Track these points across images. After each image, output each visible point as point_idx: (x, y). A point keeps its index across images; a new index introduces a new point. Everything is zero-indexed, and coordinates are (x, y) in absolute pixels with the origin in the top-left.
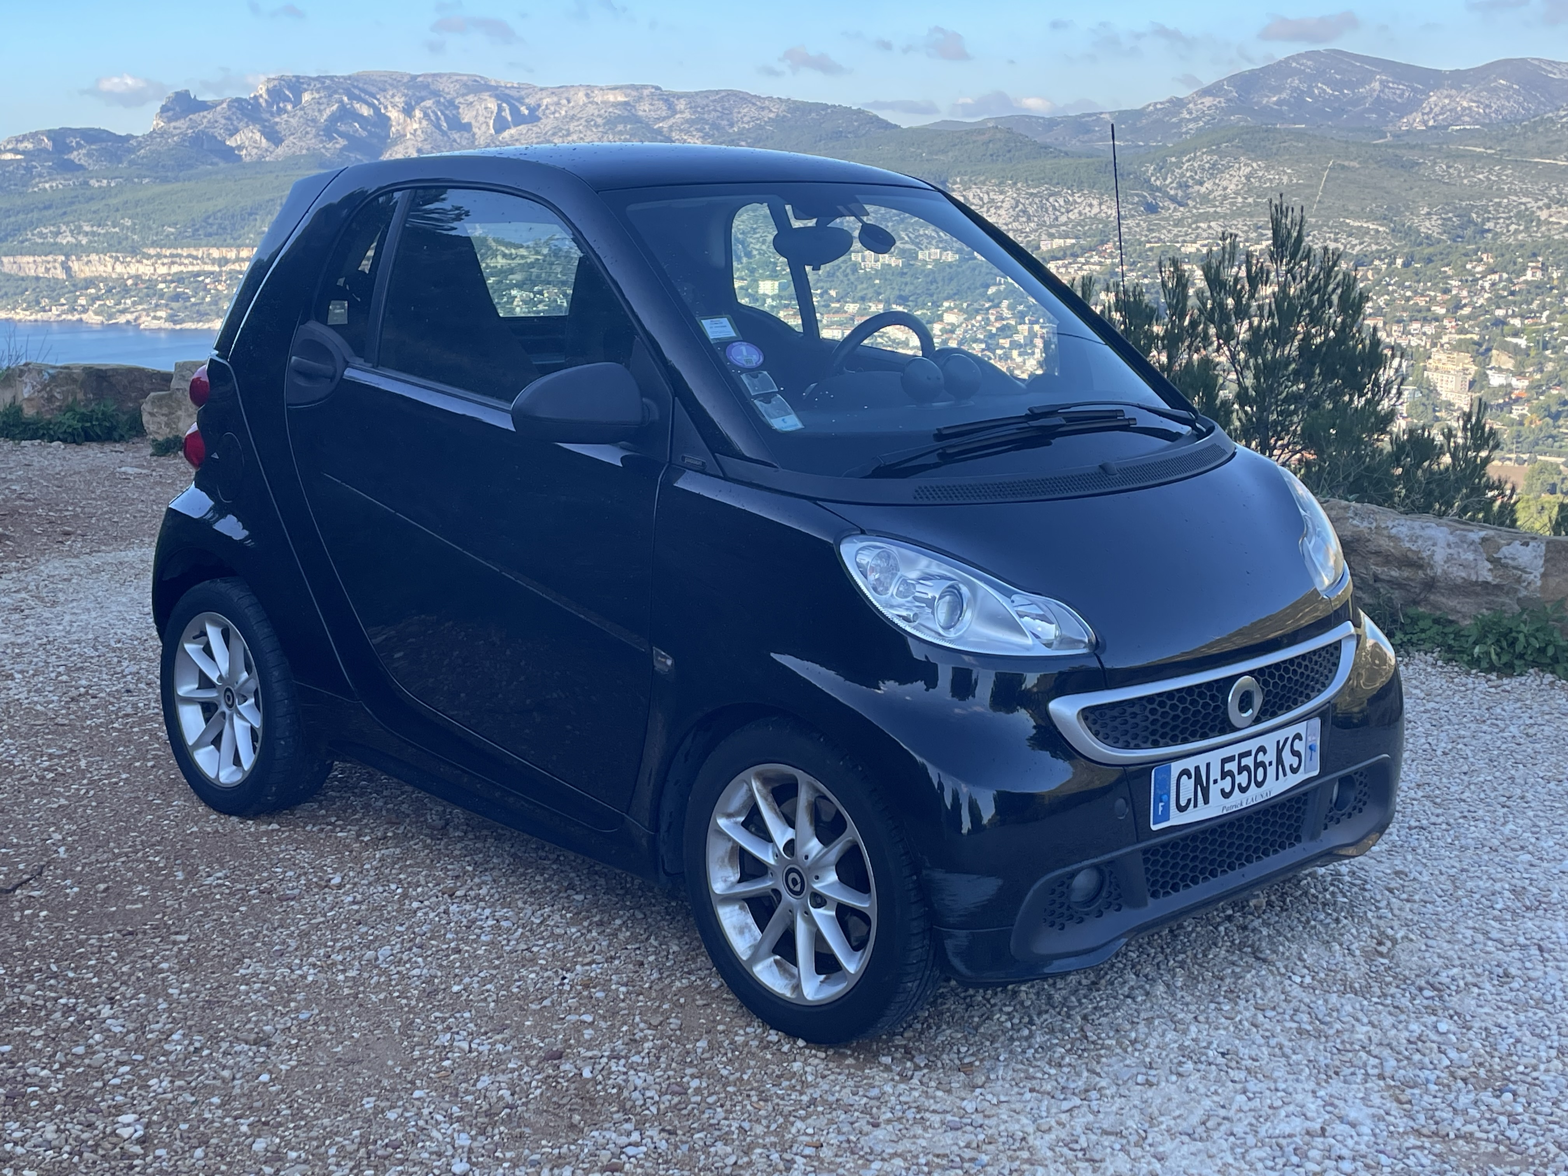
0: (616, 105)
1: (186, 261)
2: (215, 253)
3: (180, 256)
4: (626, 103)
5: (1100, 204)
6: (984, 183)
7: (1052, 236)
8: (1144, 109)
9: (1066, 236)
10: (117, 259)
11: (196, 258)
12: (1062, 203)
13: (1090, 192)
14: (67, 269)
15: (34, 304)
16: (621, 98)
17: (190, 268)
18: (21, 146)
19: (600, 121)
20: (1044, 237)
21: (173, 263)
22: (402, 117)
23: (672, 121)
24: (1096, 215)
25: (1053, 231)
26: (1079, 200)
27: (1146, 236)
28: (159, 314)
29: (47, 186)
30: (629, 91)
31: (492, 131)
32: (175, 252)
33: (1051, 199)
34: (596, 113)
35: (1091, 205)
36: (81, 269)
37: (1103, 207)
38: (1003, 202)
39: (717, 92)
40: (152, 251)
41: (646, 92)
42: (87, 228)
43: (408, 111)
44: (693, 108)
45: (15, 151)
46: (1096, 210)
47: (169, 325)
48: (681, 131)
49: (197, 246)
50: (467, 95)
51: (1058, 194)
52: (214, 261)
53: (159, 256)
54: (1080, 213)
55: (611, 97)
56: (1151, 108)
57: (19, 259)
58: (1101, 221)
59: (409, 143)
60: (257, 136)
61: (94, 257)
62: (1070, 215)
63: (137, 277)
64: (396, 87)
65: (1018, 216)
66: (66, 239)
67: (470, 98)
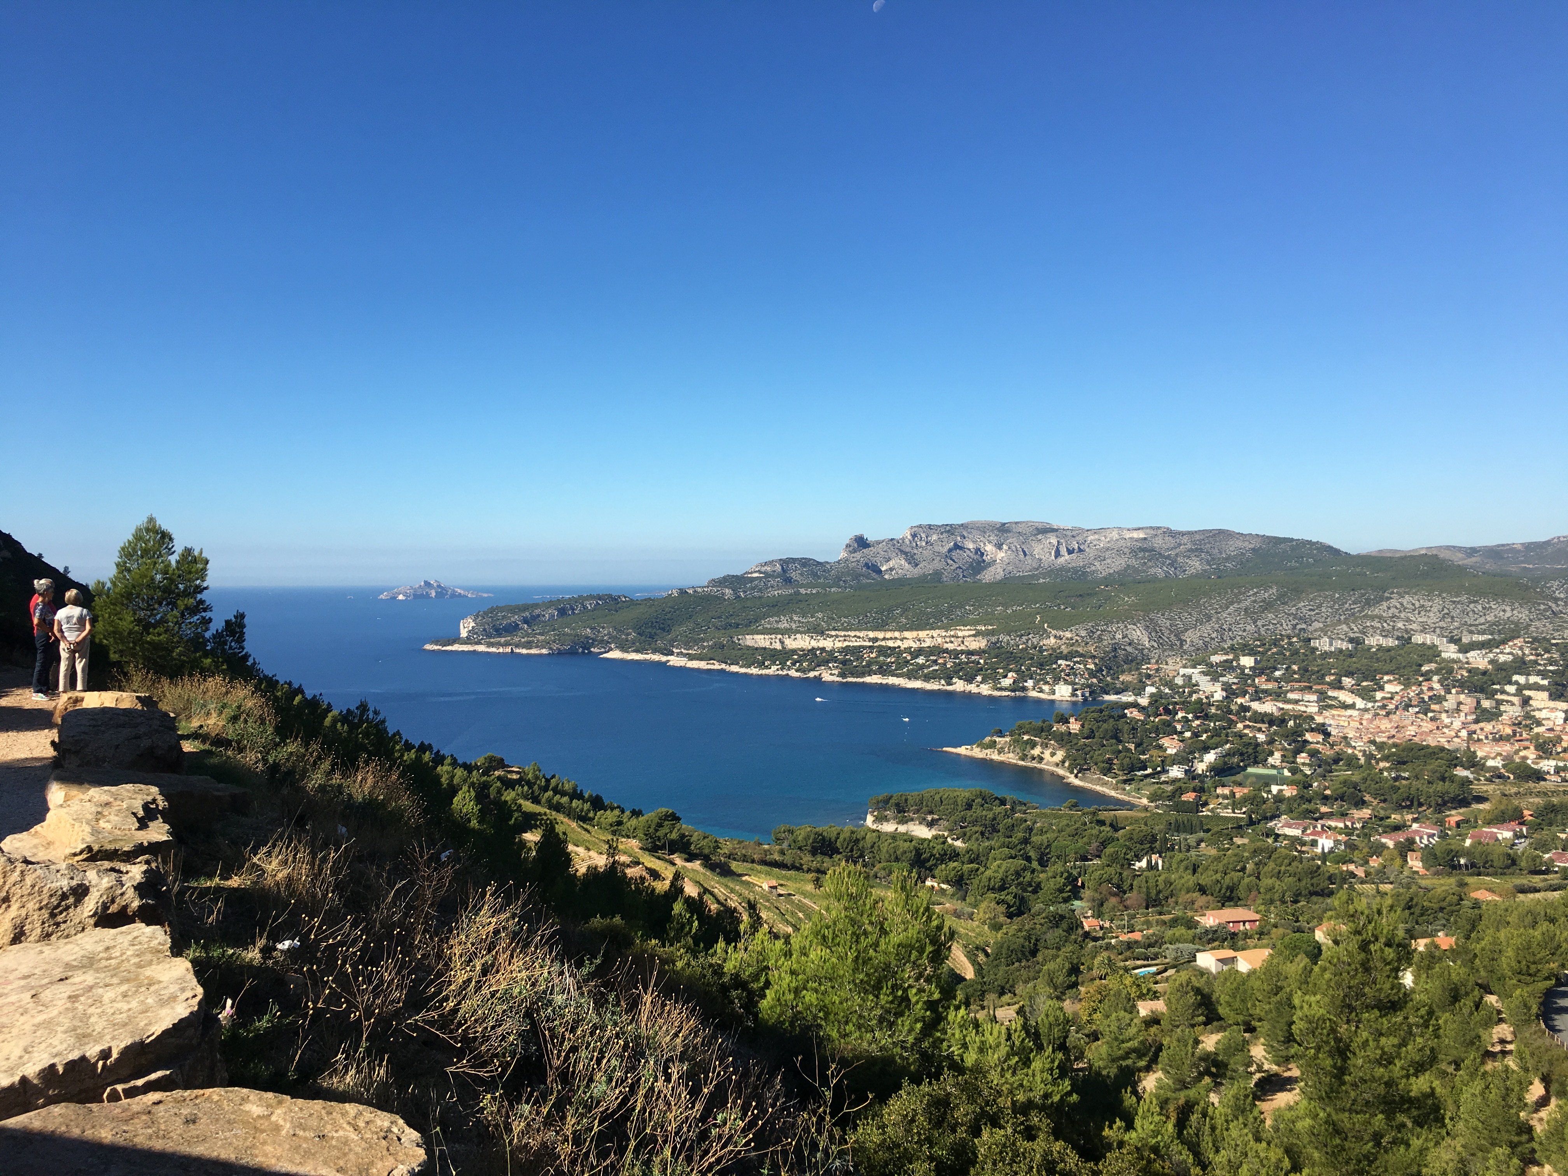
0: (1137, 540)
1: (853, 639)
2: (871, 634)
3: (849, 636)
4: (1145, 539)
5: (1512, 610)
6: (1415, 594)
7: (1471, 632)
8: (1549, 541)
9: (1483, 633)
10: (812, 637)
11: (859, 637)
12: (1481, 609)
13: (1504, 601)
14: (782, 642)
15: (761, 665)
16: (1142, 536)
17: (856, 644)
18: (763, 569)
19: (1126, 550)
20: (1465, 633)
21: (845, 640)
22: (994, 549)
23: (1178, 550)
24: (1508, 618)
25: (1473, 628)
26: (1494, 607)
27: (1552, 634)
28: (833, 672)
29: (776, 593)
30: (1148, 531)
31: (1053, 558)
32: (847, 633)
33: (1472, 606)
34: (1124, 545)
35: (1504, 611)
36: (791, 643)
37: (1515, 612)
38: (1431, 607)
39: (1211, 531)
40: (833, 633)
41: (1160, 532)
42: (795, 618)
43: (999, 546)
44: (1193, 543)
45: (760, 572)
46: (1508, 614)
47: (839, 679)
48: (1184, 557)
49: (860, 630)
50: (1037, 534)
51: (1476, 602)
52: (870, 640)
53: (837, 636)
54: (1495, 616)
55: (1135, 535)
56: (1556, 540)
57: (756, 637)
58: (1512, 622)
59: (998, 566)
60: (903, 562)
61: (798, 636)
62: (1487, 617)
63: (823, 649)
64: (992, 531)
65: (1444, 617)
66: (784, 625)
67: (1040, 537)
